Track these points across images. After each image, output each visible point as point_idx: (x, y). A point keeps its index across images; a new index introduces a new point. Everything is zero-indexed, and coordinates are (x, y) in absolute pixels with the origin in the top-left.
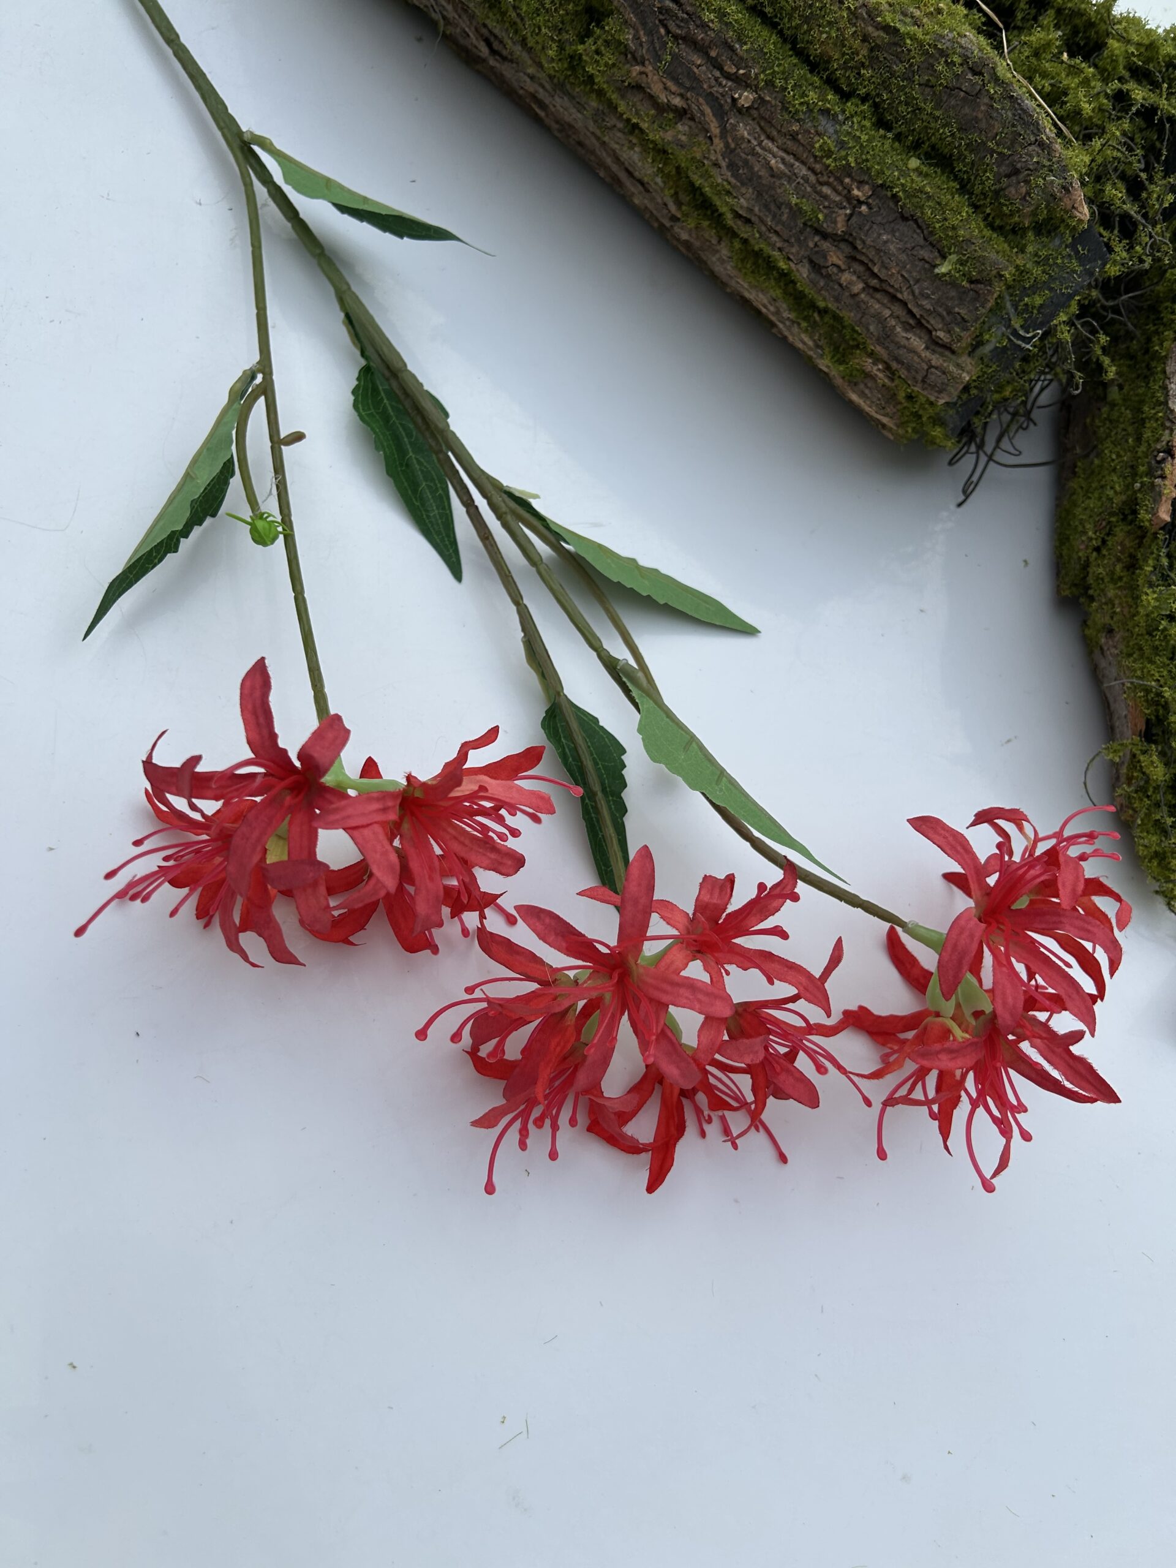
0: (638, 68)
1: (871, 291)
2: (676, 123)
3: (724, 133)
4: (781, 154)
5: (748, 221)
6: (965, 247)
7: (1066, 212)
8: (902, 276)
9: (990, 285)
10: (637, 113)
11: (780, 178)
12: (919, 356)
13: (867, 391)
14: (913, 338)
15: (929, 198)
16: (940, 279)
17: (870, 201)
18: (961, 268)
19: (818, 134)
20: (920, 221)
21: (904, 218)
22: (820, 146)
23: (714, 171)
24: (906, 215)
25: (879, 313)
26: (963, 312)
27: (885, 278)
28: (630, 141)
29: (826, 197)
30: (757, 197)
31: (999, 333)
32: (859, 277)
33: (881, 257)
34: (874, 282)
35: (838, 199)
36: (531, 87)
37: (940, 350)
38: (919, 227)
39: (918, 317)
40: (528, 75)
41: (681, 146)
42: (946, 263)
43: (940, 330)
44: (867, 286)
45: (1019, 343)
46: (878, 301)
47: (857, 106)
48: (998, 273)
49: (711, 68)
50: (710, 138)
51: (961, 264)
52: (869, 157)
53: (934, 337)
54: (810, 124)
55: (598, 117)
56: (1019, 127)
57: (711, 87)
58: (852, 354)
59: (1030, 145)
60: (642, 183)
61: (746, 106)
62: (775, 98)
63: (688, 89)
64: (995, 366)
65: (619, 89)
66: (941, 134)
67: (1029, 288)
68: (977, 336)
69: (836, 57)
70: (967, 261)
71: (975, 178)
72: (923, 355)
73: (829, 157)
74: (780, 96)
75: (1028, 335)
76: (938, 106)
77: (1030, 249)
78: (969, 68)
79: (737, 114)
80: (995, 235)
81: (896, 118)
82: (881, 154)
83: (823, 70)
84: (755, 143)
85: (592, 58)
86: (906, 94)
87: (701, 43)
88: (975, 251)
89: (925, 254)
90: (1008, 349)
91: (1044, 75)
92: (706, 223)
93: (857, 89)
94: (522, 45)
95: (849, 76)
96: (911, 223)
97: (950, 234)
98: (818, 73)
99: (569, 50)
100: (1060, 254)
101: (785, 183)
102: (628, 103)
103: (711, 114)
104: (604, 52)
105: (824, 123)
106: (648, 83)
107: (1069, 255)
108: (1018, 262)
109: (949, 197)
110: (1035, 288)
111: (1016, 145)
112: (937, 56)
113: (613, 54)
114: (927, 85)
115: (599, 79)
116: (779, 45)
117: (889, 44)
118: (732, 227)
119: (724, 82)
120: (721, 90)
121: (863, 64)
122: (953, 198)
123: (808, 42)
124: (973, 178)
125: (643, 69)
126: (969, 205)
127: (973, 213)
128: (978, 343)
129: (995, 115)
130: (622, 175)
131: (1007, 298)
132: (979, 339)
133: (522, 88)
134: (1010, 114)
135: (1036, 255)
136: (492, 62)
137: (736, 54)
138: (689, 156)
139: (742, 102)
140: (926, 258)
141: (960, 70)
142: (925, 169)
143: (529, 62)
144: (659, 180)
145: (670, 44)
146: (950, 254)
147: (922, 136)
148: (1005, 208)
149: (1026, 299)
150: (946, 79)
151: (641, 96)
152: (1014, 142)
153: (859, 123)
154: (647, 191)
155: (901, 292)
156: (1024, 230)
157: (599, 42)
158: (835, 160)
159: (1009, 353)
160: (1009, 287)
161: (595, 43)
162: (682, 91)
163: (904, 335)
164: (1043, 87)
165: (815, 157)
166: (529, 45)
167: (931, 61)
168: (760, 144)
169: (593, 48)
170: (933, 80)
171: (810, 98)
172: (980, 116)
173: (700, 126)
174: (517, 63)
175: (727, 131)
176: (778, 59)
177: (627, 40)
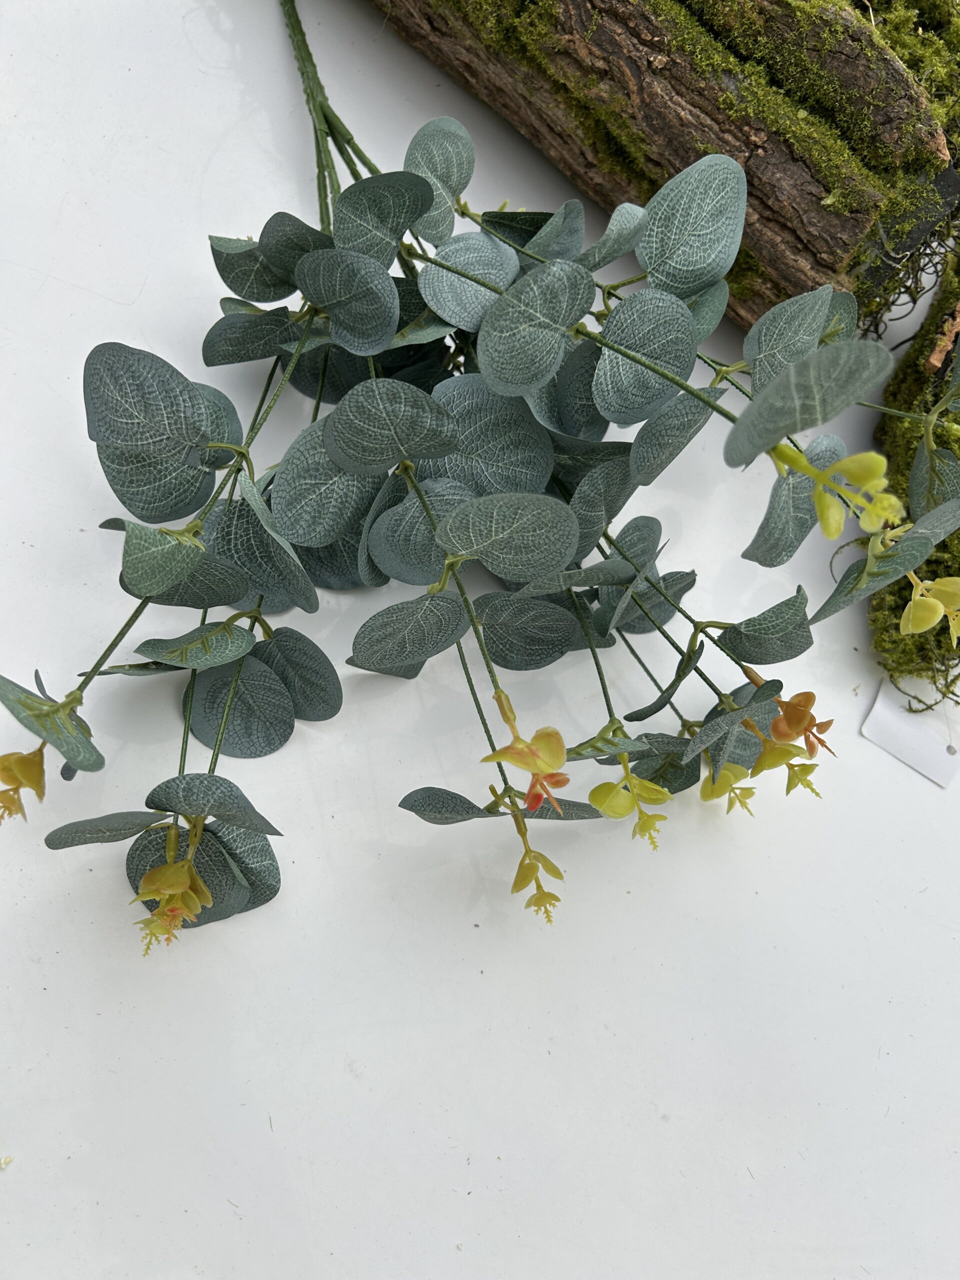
0: (567, 37)
1: (764, 221)
2: (599, 83)
3: (641, 89)
4: (689, 107)
5: (657, 164)
6: (847, 183)
7: (932, 153)
8: (793, 207)
9: (868, 214)
10: (565, 75)
11: (688, 127)
12: (806, 275)
13: (755, 307)
14: (800, 259)
15: (816, 142)
16: (825, 210)
17: (766, 145)
18: (844, 200)
19: (721, 89)
20: (808, 161)
21: (795, 160)
22: (724, 100)
23: (629, 122)
24: (796, 157)
25: (772, 239)
26: (844, 237)
27: (778, 210)
28: (556, 100)
29: (727, 142)
30: (668, 143)
31: (873, 255)
32: (754, 209)
33: (775, 191)
34: (768, 213)
35: (738, 144)
36: (466, 57)
37: (825, 270)
38: (807, 167)
39: (805, 241)
40: (465, 48)
41: (602, 100)
42: (831, 196)
43: (824, 253)
44: (761, 216)
45: (891, 262)
46: (770, 228)
47: (753, 67)
48: (875, 203)
49: (630, 36)
50: (628, 95)
51: (844, 197)
52: (765, 109)
53: (818, 259)
54: (714, 82)
55: (527, 78)
56: (892, 84)
57: (629, 51)
58: (743, 276)
59: (901, 98)
60: (561, 137)
61: (659, 67)
62: (685, 60)
63: (611, 54)
64: (869, 283)
65: (549, 55)
66: (825, 90)
67: (900, 217)
68: (855, 258)
69: (736, 27)
70: (849, 195)
71: (855, 125)
72: (809, 274)
73: (732, 109)
74: (689, 58)
75: (900, 256)
76: (822, 67)
77: (900, 185)
78: (849, 36)
79: (651, 74)
80: (871, 173)
81: (786, 77)
82: (775, 106)
83: (725, 38)
84: (667, 98)
85: (526, 29)
86: (795, 57)
87: (621, 15)
88: (856, 186)
89: (813, 189)
90: (881, 268)
91: (904, 46)
92: (618, 168)
93: (754, 53)
94: (463, 21)
95: (747, 43)
96: (800, 163)
97: (834, 172)
98: (721, 40)
99: (505, 24)
100: (926, 189)
101: (693, 131)
102: (556, 66)
103: (630, 75)
104: (537, 24)
105: (725, 79)
106: (575, 50)
107: (933, 190)
108: (891, 195)
109: (833, 142)
110: (904, 217)
111: (890, 99)
112: (822, 25)
113: (545, 25)
114: (814, 50)
115: (533, 46)
116: (688, 17)
117: (782, 16)
118: (642, 170)
119: (641, 48)
120: (638, 54)
121: (759, 33)
122: (836, 142)
123: (712, 14)
124: (852, 126)
125: (571, 37)
126: (849, 149)
127: (853, 155)
128: (856, 263)
129: (871, 73)
130: (544, 130)
131: (881, 225)
132: (856, 260)
133: (457, 59)
134: (884, 73)
135: (905, 190)
136: (433, 38)
137: (652, 25)
138: (610, 111)
139: (656, 63)
140: (814, 192)
141: (842, 37)
142: (811, 119)
143: (468, 35)
144: (580, 132)
145: (595, 17)
146: (834, 189)
147: (808, 92)
148: (880, 150)
149: (897, 226)
150: (829, 45)
151: (568, 60)
152: (887, 96)
153: (756, 80)
154: (566, 143)
155: (791, 222)
156: (896, 168)
157: (533, 16)
158: (736, 111)
159: (882, 271)
160: (882, 217)
161: (530, 17)
162: (605, 55)
163: (793, 257)
164: (904, 54)
165: (719, 109)
166: (471, 20)
167: (817, 30)
168: (671, 99)
169: (528, 20)
170: (819, 45)
171: (715, 60)
172: (858, 75)
173: (619, 85)
174: (456, 37)
175: (643, 89)
176: (687, 28)
177: (558, 13)
